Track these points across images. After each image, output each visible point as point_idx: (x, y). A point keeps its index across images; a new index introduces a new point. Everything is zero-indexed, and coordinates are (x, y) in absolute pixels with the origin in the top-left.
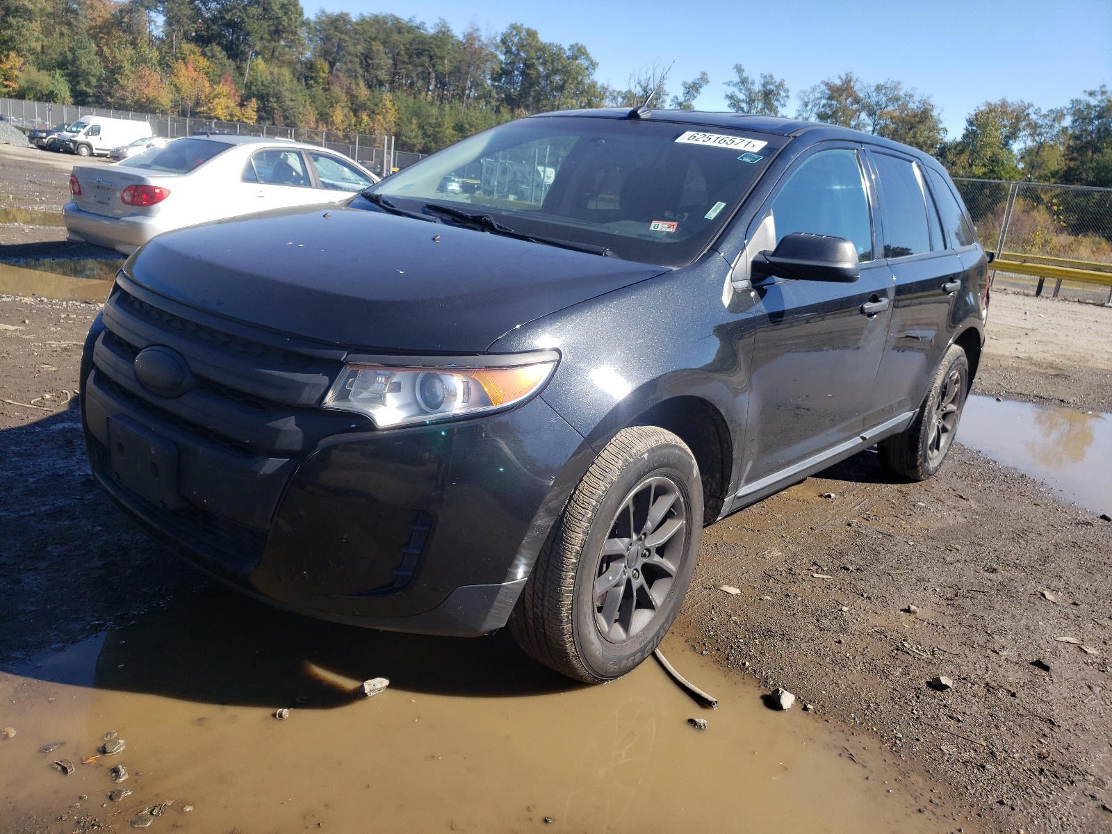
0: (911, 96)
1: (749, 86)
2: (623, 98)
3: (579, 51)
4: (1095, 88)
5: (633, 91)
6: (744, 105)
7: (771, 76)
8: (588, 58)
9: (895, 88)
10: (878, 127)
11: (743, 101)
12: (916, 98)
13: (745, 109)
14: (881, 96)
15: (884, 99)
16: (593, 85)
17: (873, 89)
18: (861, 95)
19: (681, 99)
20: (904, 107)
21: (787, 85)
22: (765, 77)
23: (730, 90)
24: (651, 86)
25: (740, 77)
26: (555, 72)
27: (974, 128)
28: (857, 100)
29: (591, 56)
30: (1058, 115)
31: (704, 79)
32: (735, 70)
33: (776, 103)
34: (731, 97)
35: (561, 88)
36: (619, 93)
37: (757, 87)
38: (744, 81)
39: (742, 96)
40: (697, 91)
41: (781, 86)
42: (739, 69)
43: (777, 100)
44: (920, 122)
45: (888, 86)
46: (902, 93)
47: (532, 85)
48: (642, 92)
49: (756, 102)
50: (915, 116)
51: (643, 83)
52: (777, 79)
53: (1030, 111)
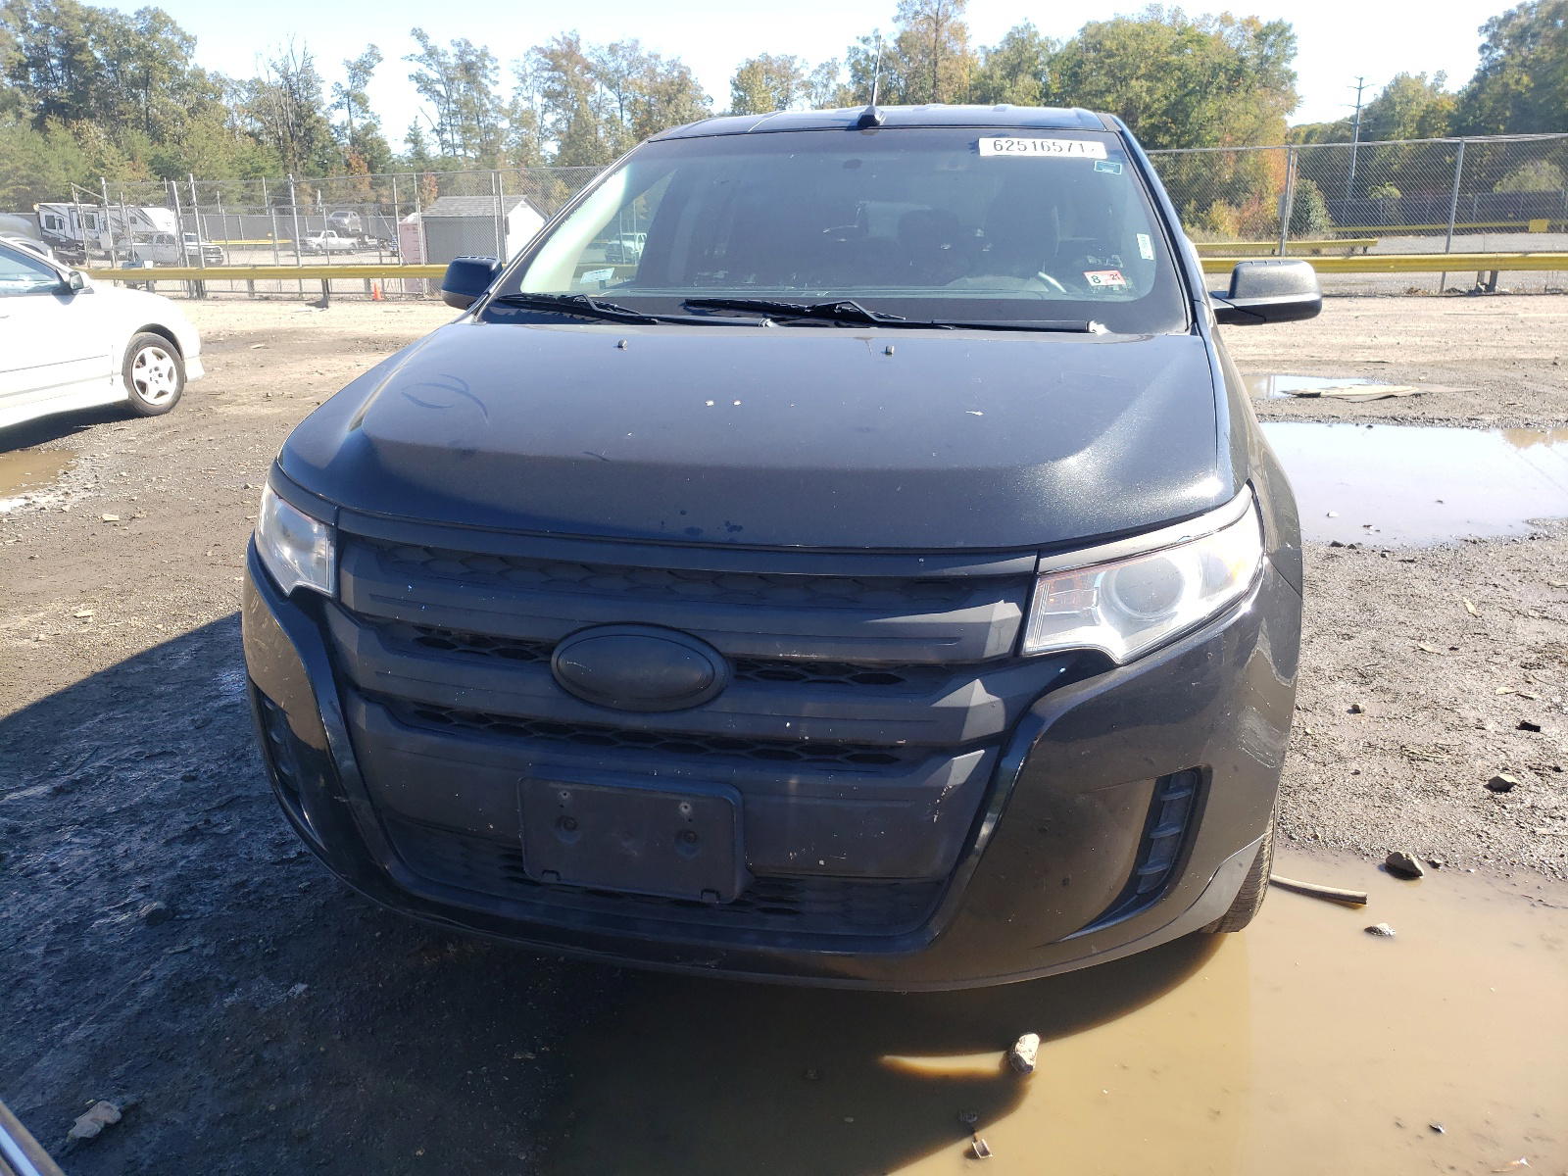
0: (657, 57)
1: (442, 59)
2: (249, 91)
3: (157, 21)
4: (870, 34)
5: (265, 80)
6: (440, 88)
7: (467, 43)
8: (176, 30)
9: (634, 47)
10: (625, 103)
11: (438, 81)
12: (664, 59)
13: (443, 93)
14: (620, 59)
15: (625, 63)
16: (199, 74)
17: (606, 50)
18: (591, 60)
19: (347, 86)
20: (652, 73)
21: (492, 53)
22: (459, 45)
23: (415, 67)
24: (292, 70)
25: (425, 46)
26: (125, 56)
27: (742, 94)
28: (588, 68)
29: (178, 25)
30: (831, 71)
31: (374, 54)
32: (415, 37)
33: (484, 81)
34: (418, 78)
35: (145, 82)
36: (241, 82)
37: (453, 61)
38: (432, 53)
39: (434, 76)
40: (367, 72)
41: (484, 55)
42: (420, 35)
43: (486, 77)
44: (679, 91)
45: (625, 45)
46: (644, 55)
47: (89, 80)
48: (281, 80)
49: (456, 82)
50: (672, 83)
51: (279, 66)
52: (477, 46)
53: (797, 65)
